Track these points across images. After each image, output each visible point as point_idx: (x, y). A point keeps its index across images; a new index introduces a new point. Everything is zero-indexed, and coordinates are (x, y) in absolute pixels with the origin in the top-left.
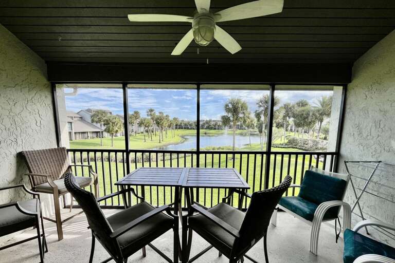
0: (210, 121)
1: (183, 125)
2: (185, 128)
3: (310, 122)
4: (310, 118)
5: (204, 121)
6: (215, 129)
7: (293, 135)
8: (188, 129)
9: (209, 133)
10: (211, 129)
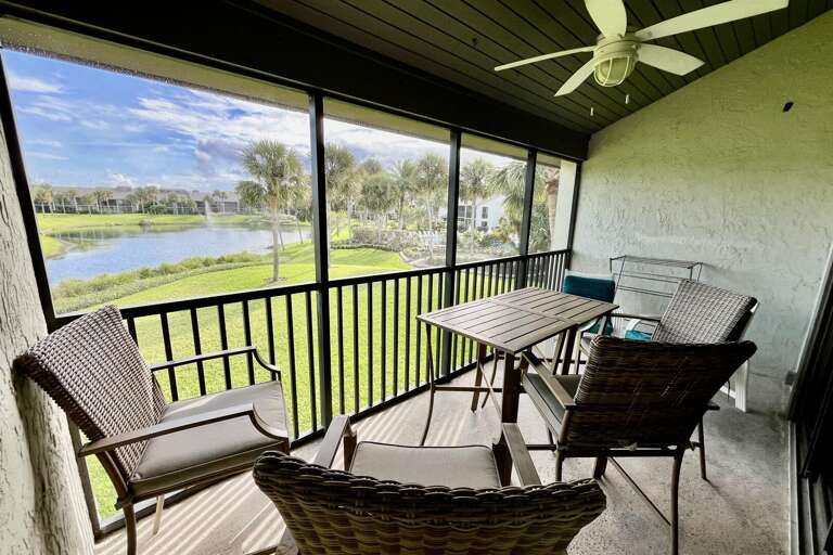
0: (152, 190)
1: (51, 200)
2: (60, 210)
3: (389, 202)
4: (388, 193)
5: (129, 189)
6: (170, 212)
7: (361, 225)
8: (71, 211)
9: (153, 224)
10: (158, 211)
